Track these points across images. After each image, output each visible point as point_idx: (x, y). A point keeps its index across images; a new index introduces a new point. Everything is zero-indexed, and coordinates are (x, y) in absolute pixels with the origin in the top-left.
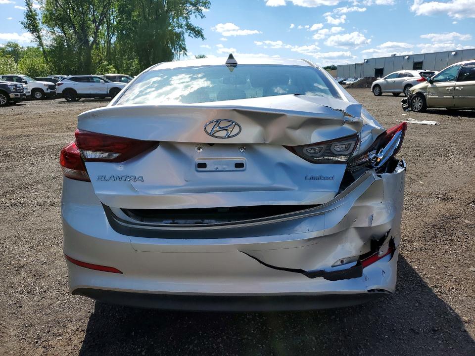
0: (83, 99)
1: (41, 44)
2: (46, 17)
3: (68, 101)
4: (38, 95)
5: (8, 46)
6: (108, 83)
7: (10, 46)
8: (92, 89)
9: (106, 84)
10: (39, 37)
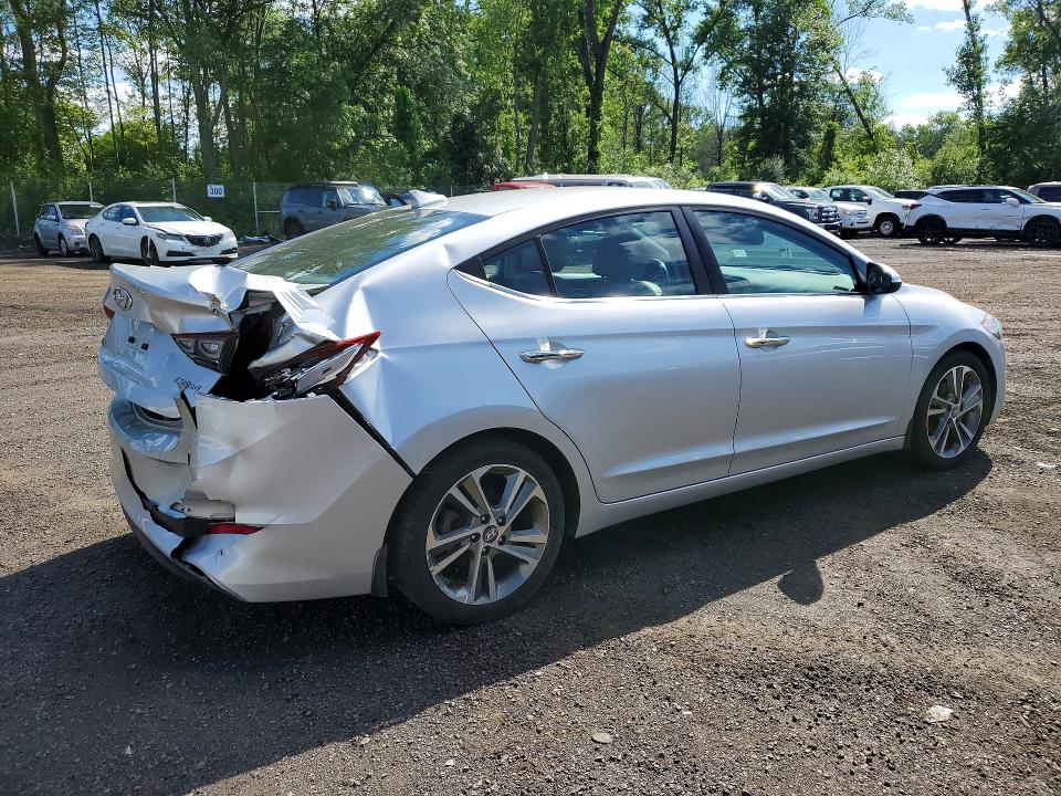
0: (964, 241)
1: (978, 115)
2: (1009, 50)
3: (924, 244)
4: (887, 228)
5: (936, 121)
6: (1027, 206)
7: (939, 122)
8: (986, 218)
9: (1022, 206)
10: (977, 99)
